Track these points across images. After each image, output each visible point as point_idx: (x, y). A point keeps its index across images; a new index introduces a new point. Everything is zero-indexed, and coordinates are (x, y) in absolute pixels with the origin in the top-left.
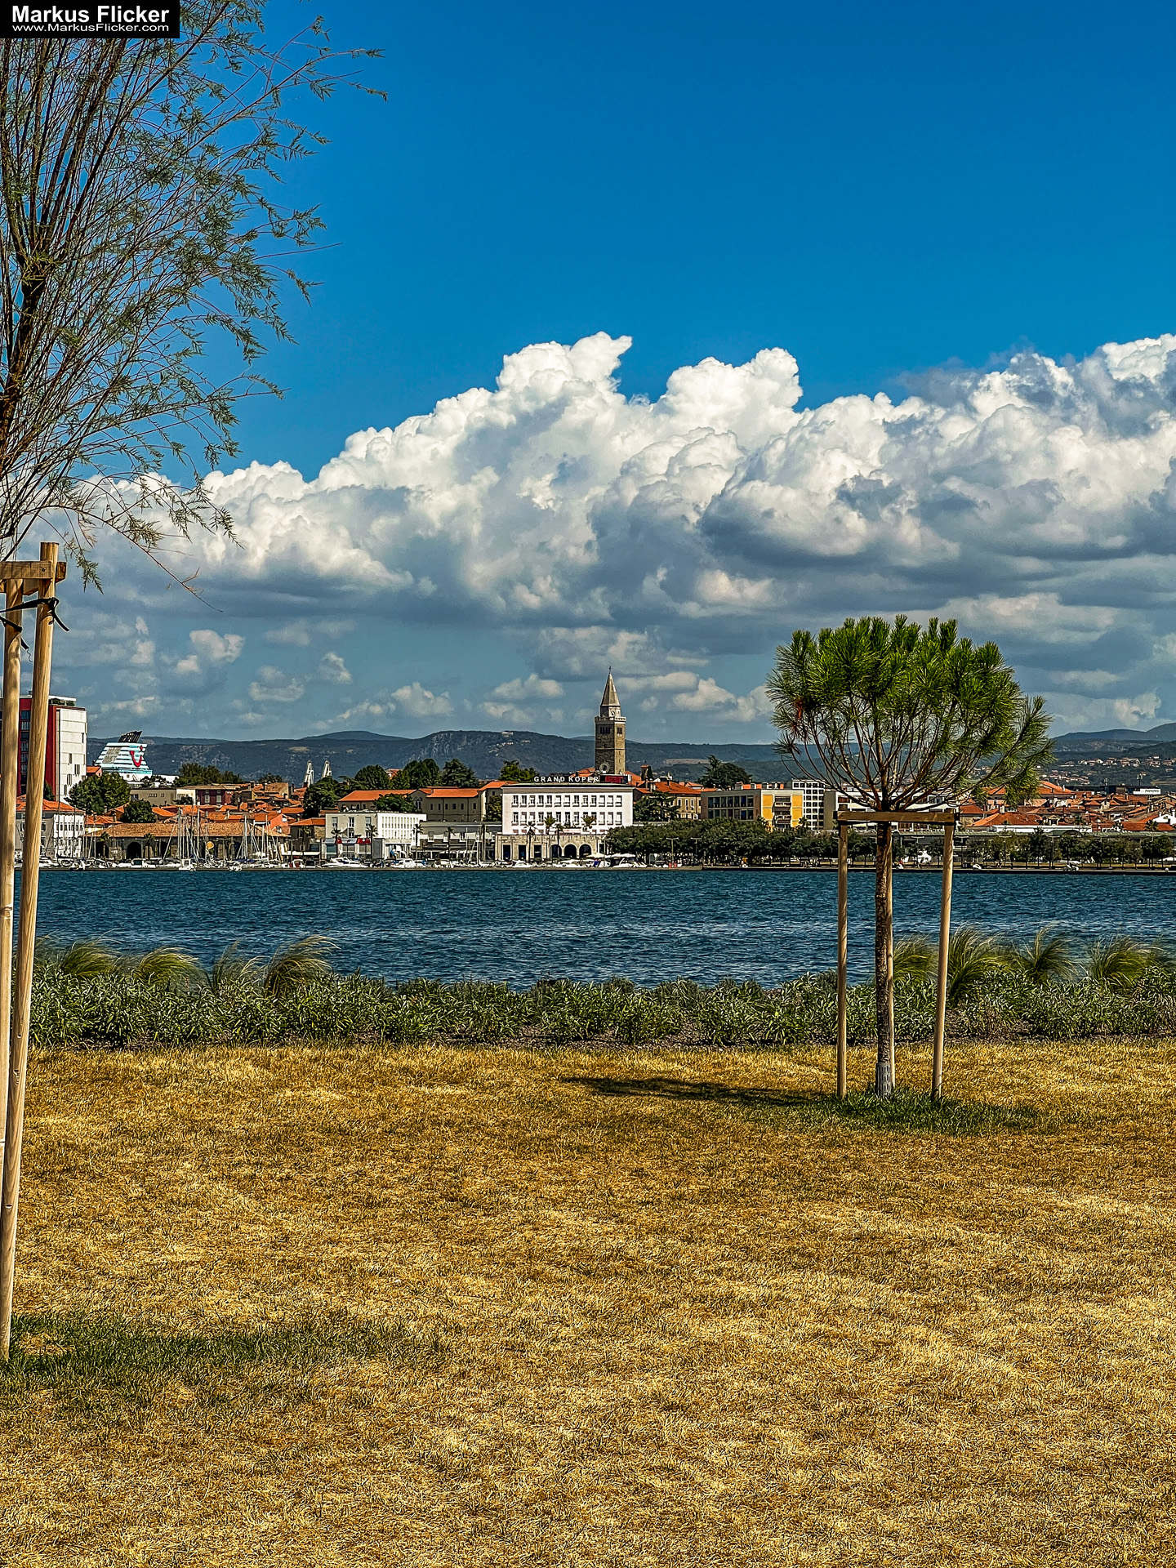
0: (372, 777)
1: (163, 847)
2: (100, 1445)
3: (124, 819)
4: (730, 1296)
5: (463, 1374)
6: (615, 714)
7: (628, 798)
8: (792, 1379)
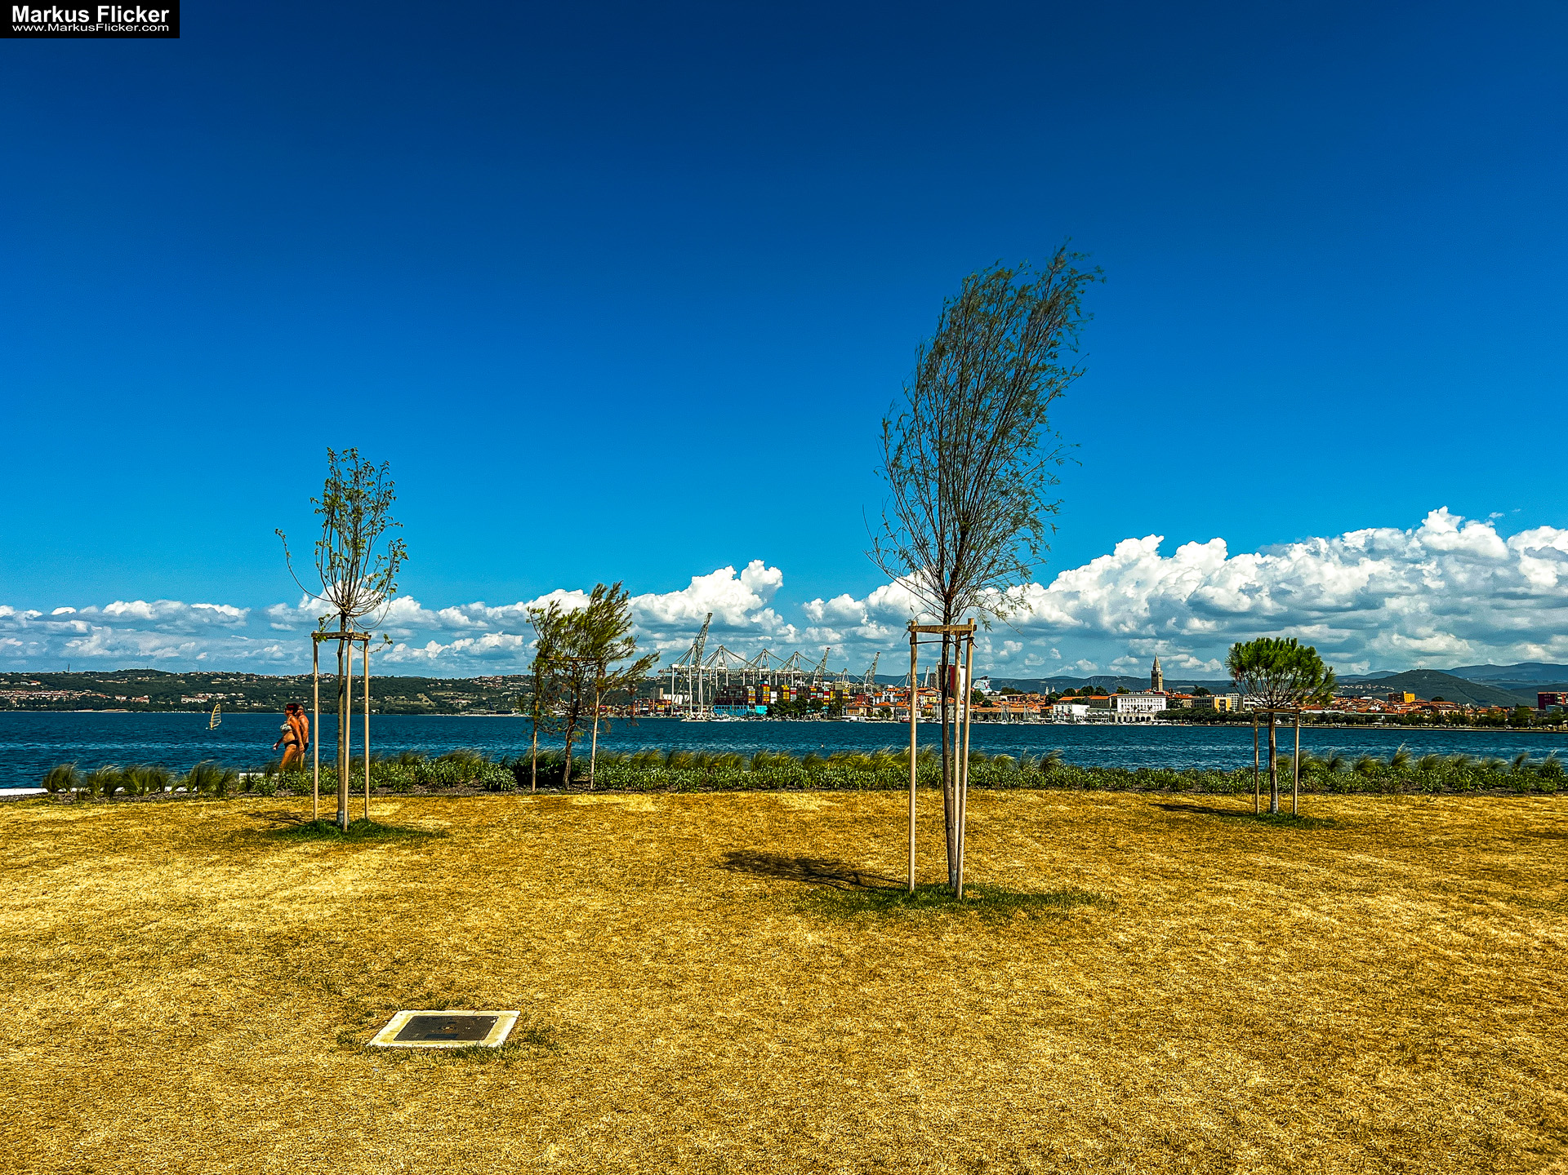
0: (1070, 692)
1: (995, 716)
2: (996, 932)
3: (983, 706)
4: (1222, 888)
5: (1123, 913)
6: (1158, 669)
7: (1164, 700)
8: (1249, 921)
